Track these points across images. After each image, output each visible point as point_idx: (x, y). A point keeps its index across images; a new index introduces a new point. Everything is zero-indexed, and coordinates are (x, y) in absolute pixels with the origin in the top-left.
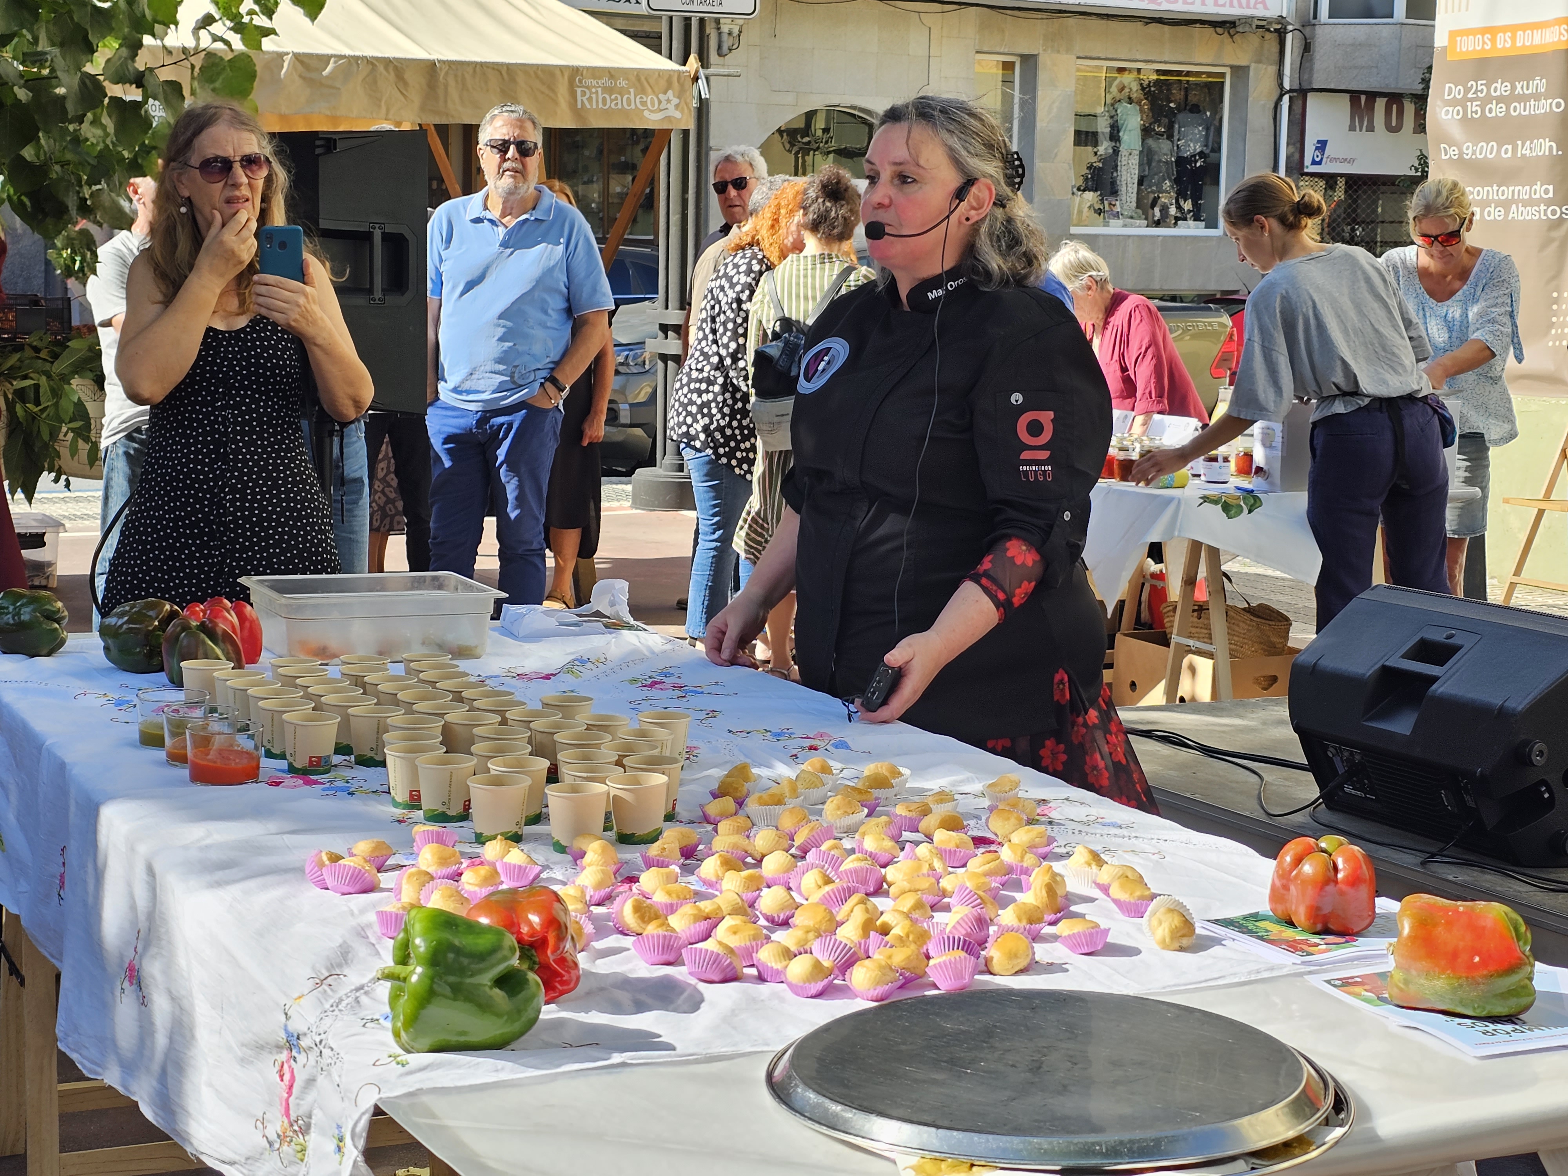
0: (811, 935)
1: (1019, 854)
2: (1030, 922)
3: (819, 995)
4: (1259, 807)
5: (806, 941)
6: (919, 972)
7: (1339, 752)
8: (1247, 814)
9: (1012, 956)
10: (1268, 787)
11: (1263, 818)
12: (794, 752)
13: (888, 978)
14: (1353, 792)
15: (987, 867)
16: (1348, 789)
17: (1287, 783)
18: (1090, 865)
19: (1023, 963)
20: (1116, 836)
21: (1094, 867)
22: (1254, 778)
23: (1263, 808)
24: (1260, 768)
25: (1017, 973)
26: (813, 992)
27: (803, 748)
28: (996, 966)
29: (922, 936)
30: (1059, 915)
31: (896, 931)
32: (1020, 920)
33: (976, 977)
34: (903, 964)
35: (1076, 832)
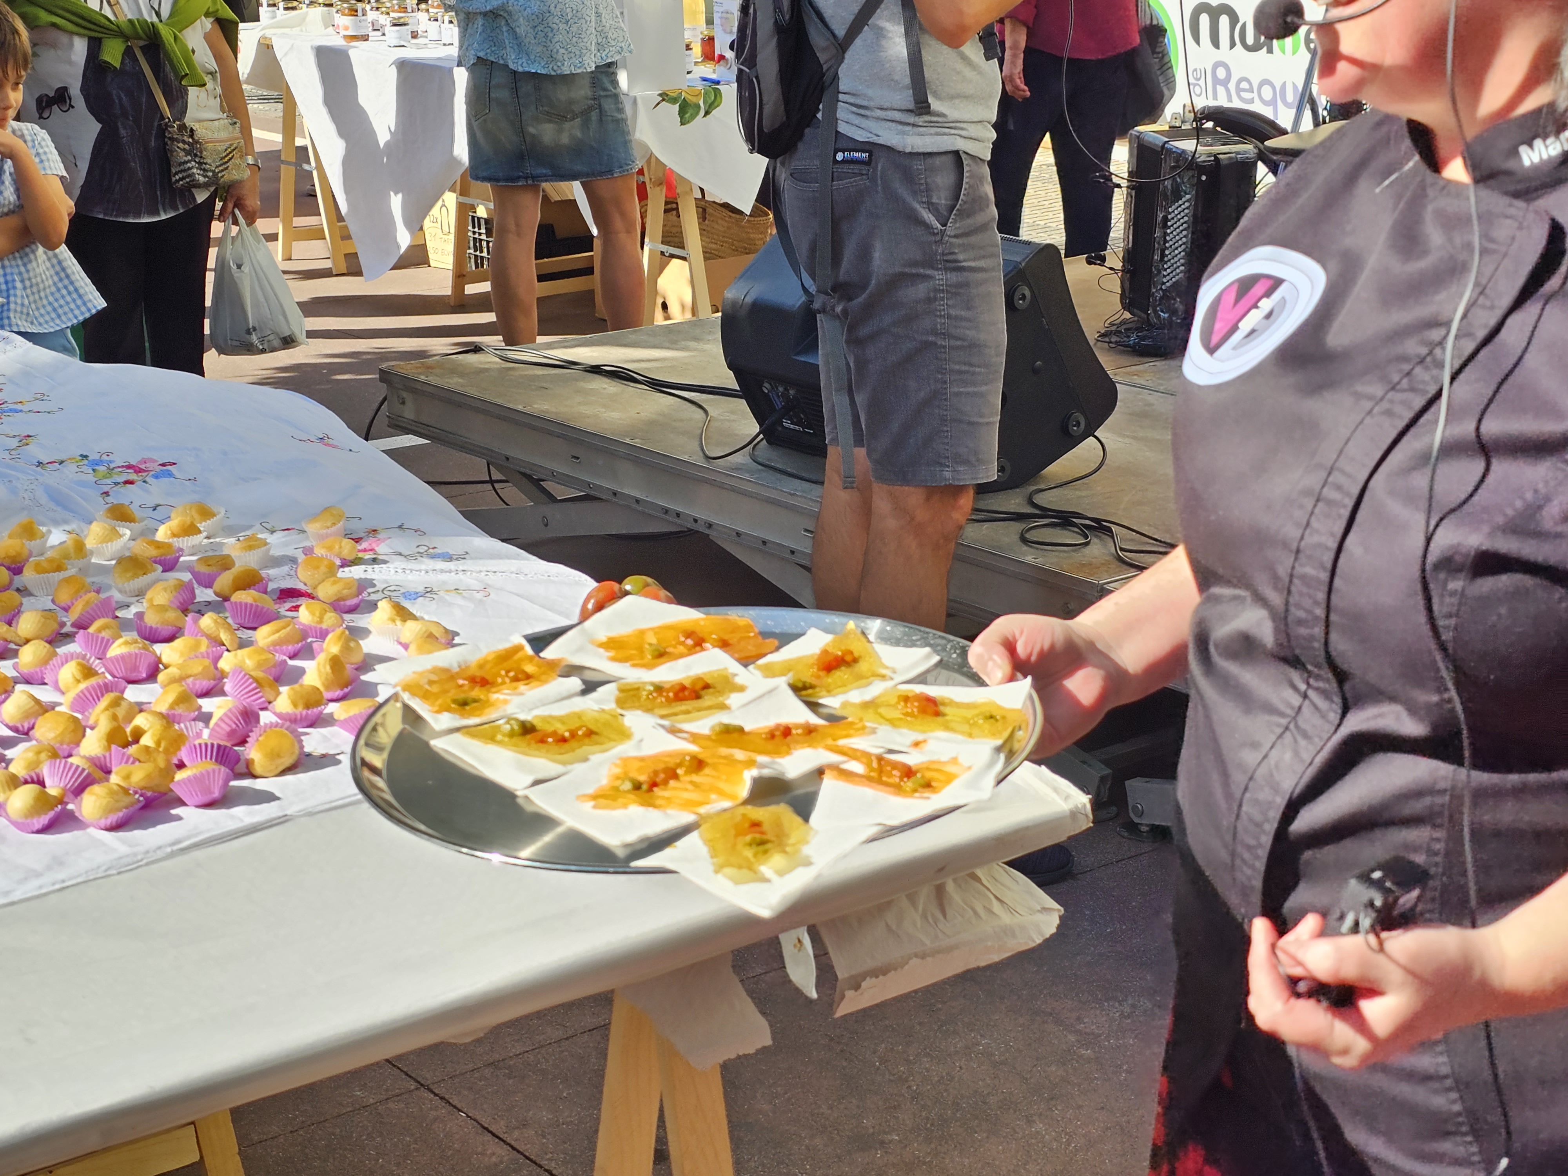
0: (43, 756)
1: (317, 614)
2: (307, 706)
3: (45, 830)
4: (699, 449)
5: (38, 763)
6: (163, 789)
7: (773, 388)
8: (685, 458)
9: (273, 755)
10: (712, 423)
11: (702, 462)
12: (106, 489)
13: (123, 804)
14: (792, 426)
15: (277, 636)
16: (787, 424)
17: (733, 417)
18: (394, 621)
19: (288, 761)
20: (442, 571)
21: (398, 623)
22: (699, 414)
23: (702, 450)
24: (706, 401)
25: (283, 773)
26: (38, 826)
27: (116, 484)
28: (258, 769)
29: (176, 741)
30: (346, 690)
31: (146, 740)
32: (295, 705)
33: (234, 783)
34: (143, 784)
35: (400, 571)
